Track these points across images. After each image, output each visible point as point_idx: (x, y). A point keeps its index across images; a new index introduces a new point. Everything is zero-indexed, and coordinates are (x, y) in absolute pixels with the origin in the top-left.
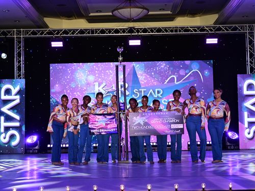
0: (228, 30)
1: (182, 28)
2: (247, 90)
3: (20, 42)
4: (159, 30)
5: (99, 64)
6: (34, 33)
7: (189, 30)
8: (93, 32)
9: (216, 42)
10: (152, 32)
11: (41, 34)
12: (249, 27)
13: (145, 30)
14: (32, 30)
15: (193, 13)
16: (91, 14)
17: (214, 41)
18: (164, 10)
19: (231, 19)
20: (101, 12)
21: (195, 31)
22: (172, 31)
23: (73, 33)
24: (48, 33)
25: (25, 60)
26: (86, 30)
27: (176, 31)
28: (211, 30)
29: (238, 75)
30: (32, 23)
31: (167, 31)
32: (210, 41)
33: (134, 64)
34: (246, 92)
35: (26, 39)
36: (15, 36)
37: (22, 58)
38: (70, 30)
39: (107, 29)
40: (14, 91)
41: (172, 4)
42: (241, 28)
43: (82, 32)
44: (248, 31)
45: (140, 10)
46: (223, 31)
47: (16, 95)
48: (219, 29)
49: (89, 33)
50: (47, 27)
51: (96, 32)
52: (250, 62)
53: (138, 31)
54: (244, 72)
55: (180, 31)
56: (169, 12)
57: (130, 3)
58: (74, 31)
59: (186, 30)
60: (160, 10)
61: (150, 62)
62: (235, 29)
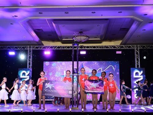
0: (126, 48)
1: (105, 46)
2: (136, 75)
3: (30, 52)
4: (94, 47)
5: (67, 62)
6: (37, 48)
7: (108, 47)
8: (64, 48)
9: (121, 53)
10: (91, 48)
11: (40, 48)
12: (136, 46)
13: (88, 47)
14: (36, 46)
15: (110, 40)
16: (63, 40)
17: (120, 52)
18: (96, 38)
19: (128, 42)
20: (67, 38)
21: (111, 48)
22: (100, 48)
23: (55, 48)
24: (43, 48)
25: (33, 60)
26: (61, 47)
27: (102, 48)
28: (119, 48)
29: (131, 68)
30: (36, 43)
31: (98, 48)
32: (118, 52)
33: (82, 62)
34: (135, 76)
35: (33, 51)
36: (28, 49)
37: (31, 59)
38: (53, 47)
39: (70, 46)
40: (27, 74)
41: (100, 35)
42: (133, 47)
43: (59, 47)
44: (135, 48)
45: (85, 37)
46: (124, 48)
47: (27, 76)
48: (122, 47)
49: (62, 48)
50: (43, 45)
51: (65, 48)
52: (137, 62)
53: (85, 48)
54: (134, 67)
55: (104, 48)
56: (99, 39)
57: (81, 34)
58: (55, 47)
59: (107, 47)
60: (95, 38)
61: (90, 62)
62: (130, 47)
